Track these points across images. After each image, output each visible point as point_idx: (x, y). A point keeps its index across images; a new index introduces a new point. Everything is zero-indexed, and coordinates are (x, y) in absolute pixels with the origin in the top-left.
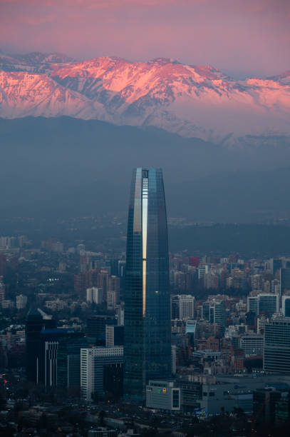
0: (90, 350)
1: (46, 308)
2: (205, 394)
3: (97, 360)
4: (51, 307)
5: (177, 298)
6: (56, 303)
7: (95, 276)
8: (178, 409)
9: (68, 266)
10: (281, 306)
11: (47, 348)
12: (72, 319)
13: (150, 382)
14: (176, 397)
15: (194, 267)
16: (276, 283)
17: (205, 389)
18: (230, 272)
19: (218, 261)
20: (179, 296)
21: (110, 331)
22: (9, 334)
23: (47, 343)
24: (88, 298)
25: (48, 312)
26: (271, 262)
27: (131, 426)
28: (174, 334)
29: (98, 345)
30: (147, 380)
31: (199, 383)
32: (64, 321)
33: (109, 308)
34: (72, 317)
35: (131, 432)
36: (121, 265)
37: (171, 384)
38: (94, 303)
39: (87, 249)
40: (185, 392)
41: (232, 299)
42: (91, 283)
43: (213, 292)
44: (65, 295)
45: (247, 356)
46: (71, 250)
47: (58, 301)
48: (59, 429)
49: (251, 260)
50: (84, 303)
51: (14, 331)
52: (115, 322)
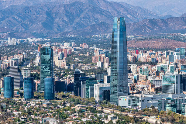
0: (98, 84)
1: (81, 69)
2: (140, 101)
3: (101, 88)
4: (83, 69)
5: (130, 66)
6: (85, 67)
7: (100, 57)
8: (130, 106)
9: (90, 54)
10: (169, 69)
11: (82, 84)
12: (91, 73)
13: (120, 96)
14: (129, 102)
15: (137, 54)
16: (167, 60)
17: (140, 99)
18: (150, 56)
19: (146, 52)
20: (131, 65)
21: (105, 78)
22: (68, 79)
23: (82, 82)
24: (98, 65)
25: (82, 70)
26: (165, 52)
27: (113, 112)
28: (129, 79)
29: (101, 83)
30: (119, 95)
31: (138, 97)
32: (88, 74)
33: (105, 69)
34: (91, 72)
35: (113, 115)
36: (110, 53)
37: (128, 97)
38: (99, 67)
39: (97, 47)
40: (133, 100)
41: (151, 66)
42: (98, 60)
43: (144, 63)
44: (88, 64)
45: (156, 87)
46: (92, 48)
47: (86, 66)
48: (86, 114)
49: (158, 52)
50: (96, 67)
51: (69, 78)
52: (107, 74)
